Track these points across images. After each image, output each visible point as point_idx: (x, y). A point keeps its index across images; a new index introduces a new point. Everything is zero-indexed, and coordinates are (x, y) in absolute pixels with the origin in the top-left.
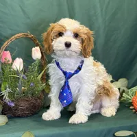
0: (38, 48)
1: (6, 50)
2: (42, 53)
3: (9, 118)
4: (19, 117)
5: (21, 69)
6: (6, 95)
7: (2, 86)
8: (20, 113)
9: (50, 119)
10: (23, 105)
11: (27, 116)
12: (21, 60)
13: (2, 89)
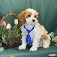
0: (17, 19)
1: (4, 20)
2: (18, 22)
3: (5, 48)
4: (9, 48)
5: (10, 28)
6: (4, 39)
7: (2, 35)
8: (9, 46)
9: (22, 49)
10: (11, 43)
11: (12, 48)
12: (10, 25)
13: (2, 36)
